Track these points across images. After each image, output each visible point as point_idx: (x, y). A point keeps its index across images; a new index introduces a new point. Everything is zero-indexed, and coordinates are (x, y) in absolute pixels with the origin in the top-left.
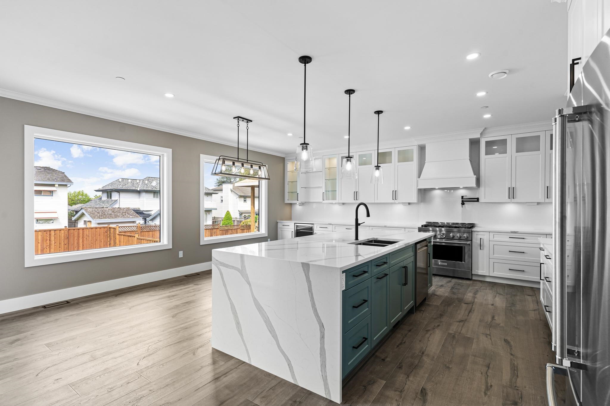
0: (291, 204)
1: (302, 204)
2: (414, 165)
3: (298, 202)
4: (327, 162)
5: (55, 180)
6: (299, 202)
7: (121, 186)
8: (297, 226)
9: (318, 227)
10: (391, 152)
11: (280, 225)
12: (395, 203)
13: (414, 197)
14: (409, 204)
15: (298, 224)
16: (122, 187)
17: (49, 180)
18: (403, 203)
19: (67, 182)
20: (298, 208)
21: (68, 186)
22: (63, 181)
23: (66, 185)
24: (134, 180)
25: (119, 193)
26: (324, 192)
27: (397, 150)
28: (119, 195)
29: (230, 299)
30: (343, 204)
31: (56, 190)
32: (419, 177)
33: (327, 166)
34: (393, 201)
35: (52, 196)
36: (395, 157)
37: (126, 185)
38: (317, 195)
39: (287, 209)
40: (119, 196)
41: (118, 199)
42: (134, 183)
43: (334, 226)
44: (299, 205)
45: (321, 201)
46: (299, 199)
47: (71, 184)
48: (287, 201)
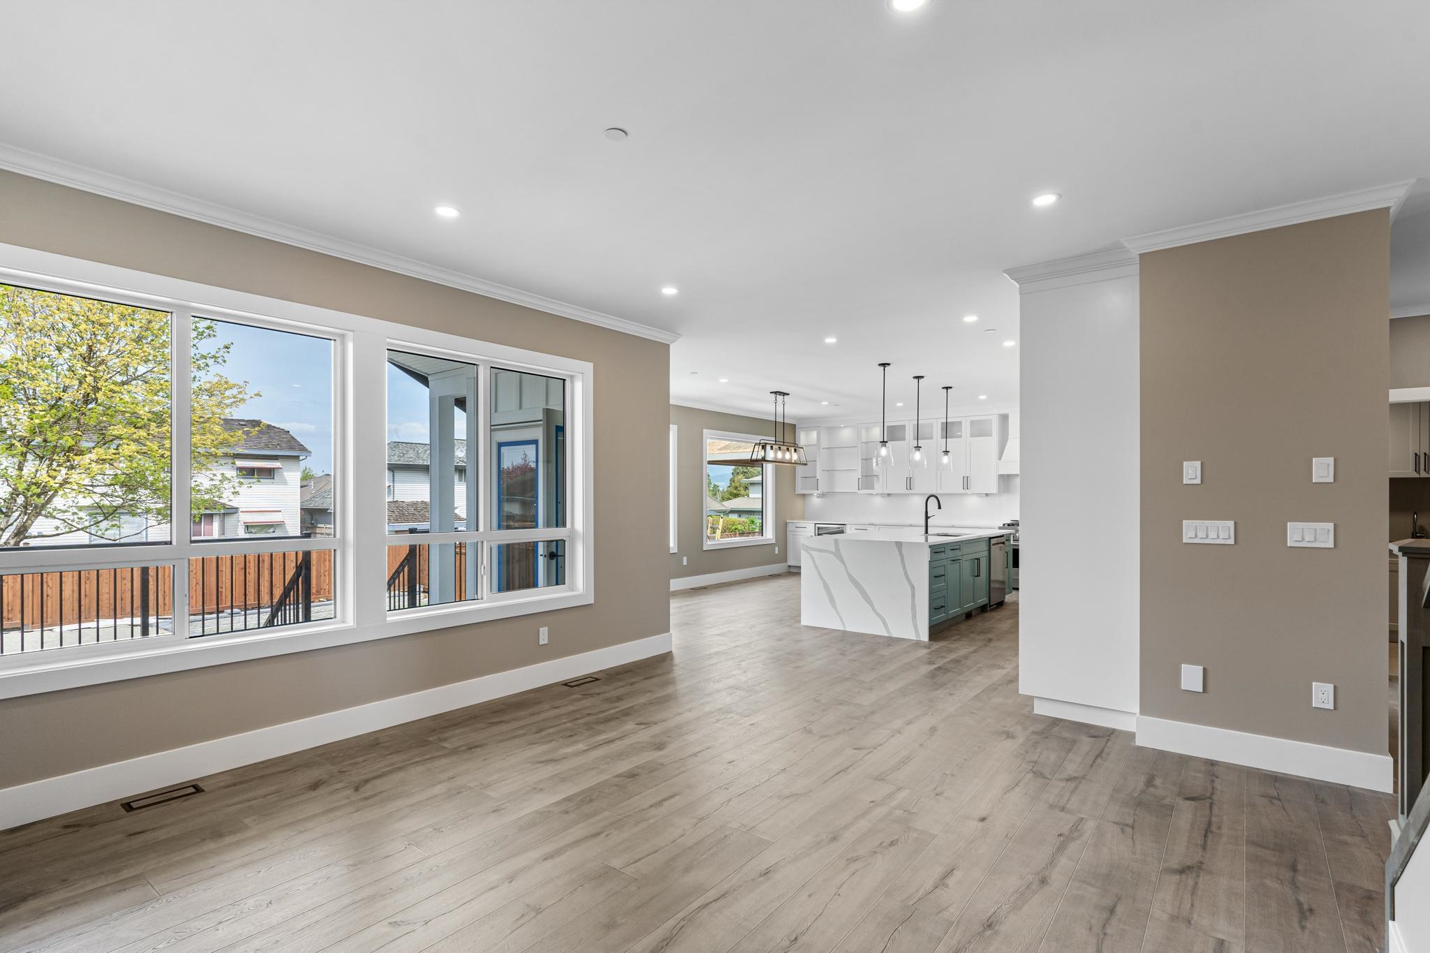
0: (804, 495)
1: (822, 495)
2: (993, 441)
3: (816, 493)
4: (863, 433)
5: (278, 447)
6: (819, 492)
7: (396, 458)
8: (818, 528)
9: (853, 529)
10: (960, 423)
11: (790, 527)
12: (966, 494)
13: (993, 487)
14: (987, 495)
15: (820, 526)
16: (399, 460)
17: (267, 446)
18: (979, 495)
19: (300, 450)
20: (815, 501)
21: (301, 458)
22: (292, 448)
23: (297, 457)
24: (417, 445)
25: (393, 472)
26: (860, 477)
27: (969, 419)
28: (393, 476)
29: (822, 579)
30: (889, 495)
31: (281, 467)
32: (1000, 459)
33: (864, 439)
34: (963, 491)
35: (273, 478)
36: (966, 429)
37: (406, 456)
38: (848, 482)
39: (799, 502)
40: (394, 478)
41: (392, 484)
42: (420, 451)
43: (877, 527)
44: (818, 497)
45: (856, 490)
46: (819, 487)
47: (306, 454)
48: (799, 491)
